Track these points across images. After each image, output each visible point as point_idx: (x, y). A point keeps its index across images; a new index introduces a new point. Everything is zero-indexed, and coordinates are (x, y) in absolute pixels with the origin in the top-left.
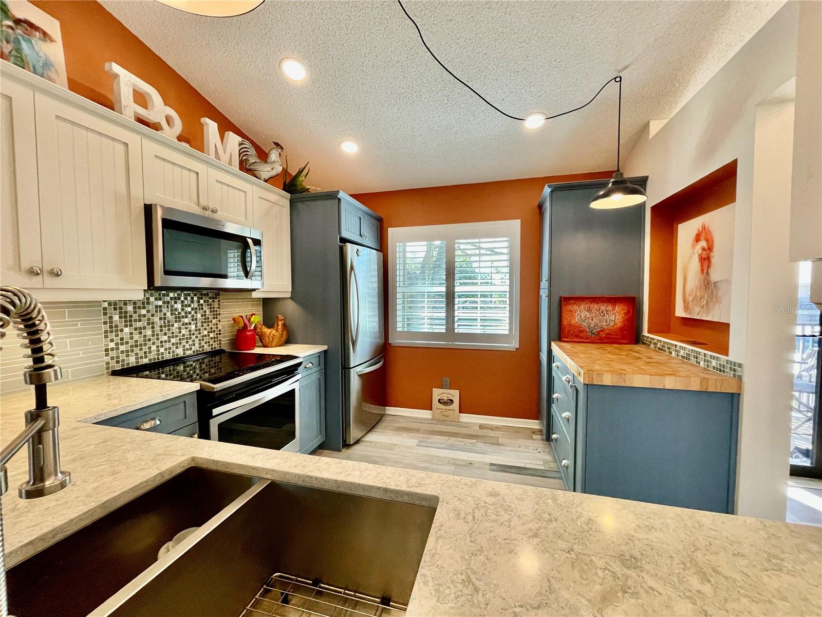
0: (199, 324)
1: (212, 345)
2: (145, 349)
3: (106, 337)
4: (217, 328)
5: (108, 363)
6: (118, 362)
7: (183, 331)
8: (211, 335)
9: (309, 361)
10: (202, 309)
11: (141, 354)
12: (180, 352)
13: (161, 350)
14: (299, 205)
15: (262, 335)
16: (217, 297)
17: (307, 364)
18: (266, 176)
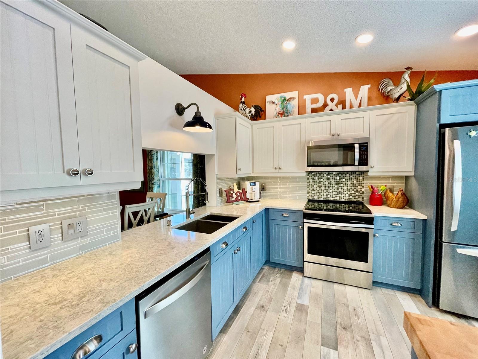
0: (349, 188)
1: (357, 199)
2: (322, 194)
3: (308, 188)
4: (361, 190)
5: (308, 197)
6: (311, 197)
7: (340, 190)
8: (357, 194)
9: (397, 222)
10: (351, 180)
11: (320, 196)
12: (338, 199)
13: (329, 196)
14: (421, 106)
15: (387, 198)
16: (362, 175)
17: (394, 223)
18: (396, 96)
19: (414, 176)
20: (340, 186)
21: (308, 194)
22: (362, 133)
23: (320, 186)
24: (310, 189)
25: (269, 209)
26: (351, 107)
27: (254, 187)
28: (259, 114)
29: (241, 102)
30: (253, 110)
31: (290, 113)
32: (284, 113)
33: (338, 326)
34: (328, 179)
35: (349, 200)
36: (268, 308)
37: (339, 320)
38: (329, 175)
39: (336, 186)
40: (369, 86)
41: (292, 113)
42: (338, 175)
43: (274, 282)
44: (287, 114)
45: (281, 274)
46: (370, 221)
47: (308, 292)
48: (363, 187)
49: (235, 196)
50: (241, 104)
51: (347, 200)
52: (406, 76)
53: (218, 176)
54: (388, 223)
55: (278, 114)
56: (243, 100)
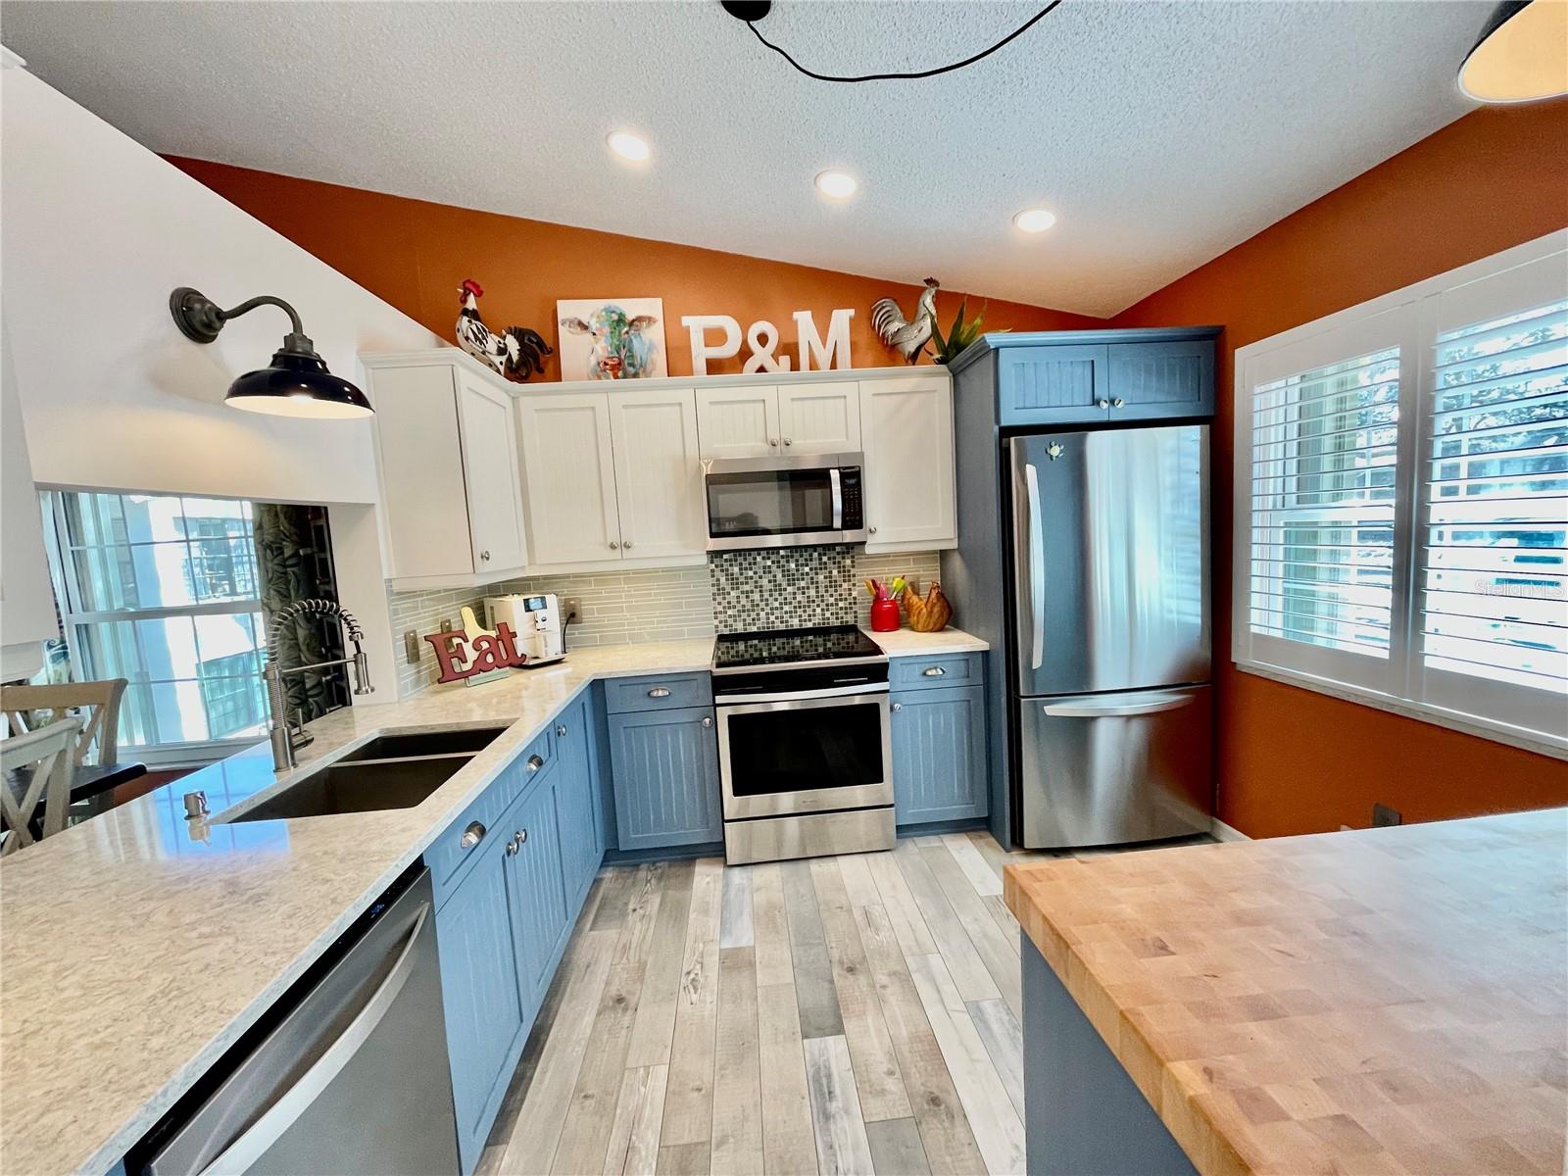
0: (822, 590)
1: (842, 618)
2: (753, 615)
3: (714, 599)
4: (850, 595)
5: (717, 627)
6: (726, 626)
7: (799, 597)
8: (841, 604)
9: (935, 665)
10: (826, 568)
11: (749, 620)
12: (795, 623)
13: (772, 618)
14: (961, 378)
15: (908, 608)
16: (848, 553)
17: (930, 669)
18: (911, 347)
19: (959, 550)
20: (799, 589)
21: (716, 618)
22: (844, 439)
23: (747, 592)
24: (720, 603)
25: (602, 681)
26: (813, 366)
27: (541, 614)
28: (537, 360)
29: (465, 312)
30: (513, 346)
31: (641, 366)
32: (621, 366)
33: (836, 971)
34: (767, 570)
35: (824, 624)
36: (637, 996)
37: (835, 954)
38: (769, 558)
39: (790, 589)
40: (851, 312)
41: (649, 368)
42: (792, 557)
43: (642, 912)
44: (631, 370)
45: (660, 879)
46: (879, 673)
47: (747, 910)
48: (854, 585)
49: (471, 655)
50: (465, 319)
51: (819, 624)
52: (928, 300)
53: (396, 588)
54: (918, 670)
55: (601, 365)
56: (472, 303)
